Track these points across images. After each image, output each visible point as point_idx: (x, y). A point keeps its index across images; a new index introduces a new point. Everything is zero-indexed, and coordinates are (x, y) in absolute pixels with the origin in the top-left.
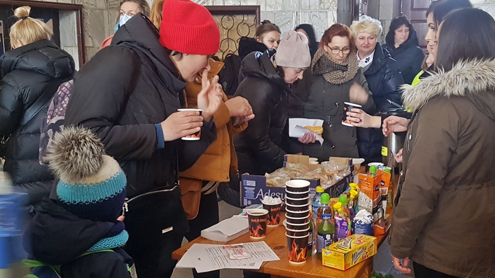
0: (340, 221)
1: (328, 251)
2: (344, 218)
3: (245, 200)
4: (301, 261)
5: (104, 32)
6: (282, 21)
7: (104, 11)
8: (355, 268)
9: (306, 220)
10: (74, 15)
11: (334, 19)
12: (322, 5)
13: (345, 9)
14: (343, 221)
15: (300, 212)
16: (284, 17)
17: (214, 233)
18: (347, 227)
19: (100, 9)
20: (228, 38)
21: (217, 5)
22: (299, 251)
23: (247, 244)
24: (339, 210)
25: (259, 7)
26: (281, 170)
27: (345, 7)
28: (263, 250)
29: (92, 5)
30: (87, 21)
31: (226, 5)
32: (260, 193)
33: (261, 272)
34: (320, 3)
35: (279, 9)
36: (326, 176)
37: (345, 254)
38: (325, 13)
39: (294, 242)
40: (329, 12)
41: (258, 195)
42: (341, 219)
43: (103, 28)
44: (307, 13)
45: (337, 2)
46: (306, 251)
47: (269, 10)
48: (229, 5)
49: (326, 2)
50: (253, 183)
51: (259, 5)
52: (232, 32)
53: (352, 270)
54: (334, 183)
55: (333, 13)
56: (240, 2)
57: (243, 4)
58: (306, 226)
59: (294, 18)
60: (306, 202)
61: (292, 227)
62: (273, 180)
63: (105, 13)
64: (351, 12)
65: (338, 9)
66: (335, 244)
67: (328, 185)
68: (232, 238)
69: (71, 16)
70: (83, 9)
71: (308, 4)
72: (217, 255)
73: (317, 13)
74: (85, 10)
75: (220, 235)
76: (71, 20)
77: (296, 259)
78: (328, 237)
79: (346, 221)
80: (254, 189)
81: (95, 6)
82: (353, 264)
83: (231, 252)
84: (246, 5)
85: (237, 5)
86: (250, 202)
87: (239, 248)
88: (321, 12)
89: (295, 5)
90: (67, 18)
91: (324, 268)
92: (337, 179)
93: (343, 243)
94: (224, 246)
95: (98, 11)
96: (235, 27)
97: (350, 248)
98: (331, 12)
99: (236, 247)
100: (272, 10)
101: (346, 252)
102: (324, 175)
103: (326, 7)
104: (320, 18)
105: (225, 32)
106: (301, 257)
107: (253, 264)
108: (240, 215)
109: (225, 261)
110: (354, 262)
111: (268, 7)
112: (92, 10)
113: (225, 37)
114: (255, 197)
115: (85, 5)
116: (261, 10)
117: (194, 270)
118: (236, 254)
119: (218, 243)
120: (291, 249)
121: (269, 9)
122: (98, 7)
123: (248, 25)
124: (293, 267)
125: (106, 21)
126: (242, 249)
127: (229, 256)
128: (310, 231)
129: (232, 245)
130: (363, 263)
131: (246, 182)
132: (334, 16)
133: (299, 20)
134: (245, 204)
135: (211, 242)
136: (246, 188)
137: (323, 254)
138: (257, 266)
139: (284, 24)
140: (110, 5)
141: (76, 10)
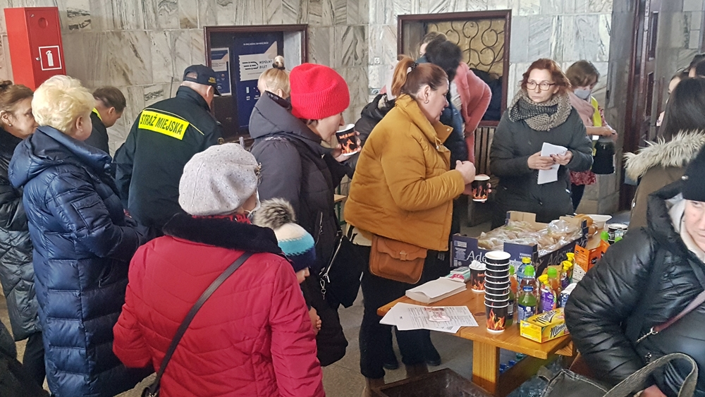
0: (546, 293)
1: (526, 323)
2: (550, 291)
3: (456, 261)
4: (499, 330)
5: (329, 52)
6: (539, 28)
7: (330, 28)
8: (554, 341)
9: (506, 291)
10: (299, 36)
11: (607, 24)
12: (592, 7)
13: (624, 9)
14: (549, 293)
15: (499, 283)
16: (542, 23)
17: (416, 294)
18: (552, 300)
19: (326, 27)
20: (470, 49)
21: (458, 11)
22: (496, 320)
23: (449, 307)
24: (545, 282)
25: (510, 11)
26: (501, 229)
27: (625, 7)
28: (463, 314)
29: (318, 22)
30: (312, 42)
31: (469, 10)
32: (471, 255)
33: (458, 335)
34: (590, 5)
35: (536, 13)
36: (552, 239)
37: (542, 328)
38: (595, 17)
39: (492, 312)
40: (601, 16)
41: (469, 256)
42: (547, 292)
43: (328, 48)
44: (572, 17)
45: (612, 3)
46: (505, 322)
47: (522, 15)
48: (473, 10)
49: (597, 3)
50: (465, 245)
51: (510, 8)
52: (475, 40)
53: (549, 343)
54: (558, 248)
55: (606, 17)
56: (487, 7)
57: (490, 9)
58: (506, 297)
59: (554, 23)
60: (506, 273)
61: (491, 297)
62: (488, 241)
63: (331, 30)
64: (634, 12)
65: (613, 12)
66: (535, 317)
67: (551, 250)
68: (436, 300)
69: (295, 37)
70: (309, 29)
71: (573, 7)
72: (418, 316)
73: (585, 17)
74: (310, 30)
75: (423, 296)
76: (296, 42)
77: (493, 327)
78: (528, 309)
79: (552, 294)
80: (465, 250)
81: (322, 23)
82: (553, 338)
83: (431, 314)
84: (494, 9)
85: (483, 10)
86: (460, 263)
87: (440, 311)
88: (591, 16)
89: (557, 7)
90: (292, 39)
91: (522, 338)
92: (562, 244)
93: (544, 316)
94: (426, 307)
95: (324, 29)
96: (480, 34)
97: (550, 322)
98: (604, 15)
99: (437, 309)
100: (526, 15)
101: (543, 325)
102: (550, 237)
103: (597, 9)
104: (589, 24)
105: (467, 41)
106: (498, 327)
107: (450, 328)
108: (447, 277)
109: (425, 323)
110: (553, 336)
111: (521, 11)
112: (317, 29)
113: (467, 47)
114: (466, 259)
115: (310, 24)
116: (513, 14)
117: (396, 327)
118: (435, 316)
119: (420, 304)
120: (489, 318)
121: (522, 13)
122: (324, 24)
123: (495, 31)
124: (490, 336)
125: (332, 39)
126: (443, 312)
127: (428, 318)
128: (511, 301)
129: (434, 307)
130: (565, 338)
131: (457, 243)
132: (608, 20)
133: (561, 25)
134: (455, 265)
135: (414, 302)
136: (457, 249)
137: (521, 325)
138: (454, 331)
139: (541, 32)
140: (336, 20)
141: (301, 30)
